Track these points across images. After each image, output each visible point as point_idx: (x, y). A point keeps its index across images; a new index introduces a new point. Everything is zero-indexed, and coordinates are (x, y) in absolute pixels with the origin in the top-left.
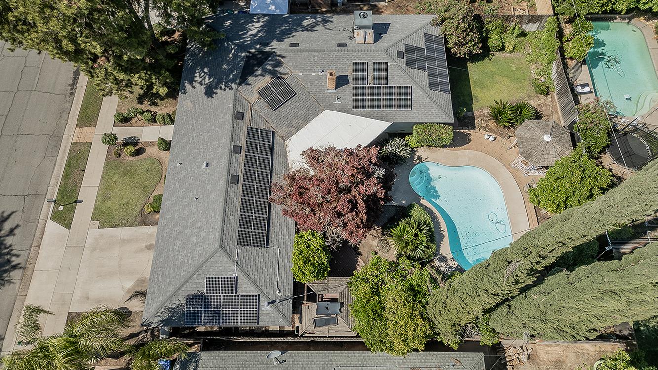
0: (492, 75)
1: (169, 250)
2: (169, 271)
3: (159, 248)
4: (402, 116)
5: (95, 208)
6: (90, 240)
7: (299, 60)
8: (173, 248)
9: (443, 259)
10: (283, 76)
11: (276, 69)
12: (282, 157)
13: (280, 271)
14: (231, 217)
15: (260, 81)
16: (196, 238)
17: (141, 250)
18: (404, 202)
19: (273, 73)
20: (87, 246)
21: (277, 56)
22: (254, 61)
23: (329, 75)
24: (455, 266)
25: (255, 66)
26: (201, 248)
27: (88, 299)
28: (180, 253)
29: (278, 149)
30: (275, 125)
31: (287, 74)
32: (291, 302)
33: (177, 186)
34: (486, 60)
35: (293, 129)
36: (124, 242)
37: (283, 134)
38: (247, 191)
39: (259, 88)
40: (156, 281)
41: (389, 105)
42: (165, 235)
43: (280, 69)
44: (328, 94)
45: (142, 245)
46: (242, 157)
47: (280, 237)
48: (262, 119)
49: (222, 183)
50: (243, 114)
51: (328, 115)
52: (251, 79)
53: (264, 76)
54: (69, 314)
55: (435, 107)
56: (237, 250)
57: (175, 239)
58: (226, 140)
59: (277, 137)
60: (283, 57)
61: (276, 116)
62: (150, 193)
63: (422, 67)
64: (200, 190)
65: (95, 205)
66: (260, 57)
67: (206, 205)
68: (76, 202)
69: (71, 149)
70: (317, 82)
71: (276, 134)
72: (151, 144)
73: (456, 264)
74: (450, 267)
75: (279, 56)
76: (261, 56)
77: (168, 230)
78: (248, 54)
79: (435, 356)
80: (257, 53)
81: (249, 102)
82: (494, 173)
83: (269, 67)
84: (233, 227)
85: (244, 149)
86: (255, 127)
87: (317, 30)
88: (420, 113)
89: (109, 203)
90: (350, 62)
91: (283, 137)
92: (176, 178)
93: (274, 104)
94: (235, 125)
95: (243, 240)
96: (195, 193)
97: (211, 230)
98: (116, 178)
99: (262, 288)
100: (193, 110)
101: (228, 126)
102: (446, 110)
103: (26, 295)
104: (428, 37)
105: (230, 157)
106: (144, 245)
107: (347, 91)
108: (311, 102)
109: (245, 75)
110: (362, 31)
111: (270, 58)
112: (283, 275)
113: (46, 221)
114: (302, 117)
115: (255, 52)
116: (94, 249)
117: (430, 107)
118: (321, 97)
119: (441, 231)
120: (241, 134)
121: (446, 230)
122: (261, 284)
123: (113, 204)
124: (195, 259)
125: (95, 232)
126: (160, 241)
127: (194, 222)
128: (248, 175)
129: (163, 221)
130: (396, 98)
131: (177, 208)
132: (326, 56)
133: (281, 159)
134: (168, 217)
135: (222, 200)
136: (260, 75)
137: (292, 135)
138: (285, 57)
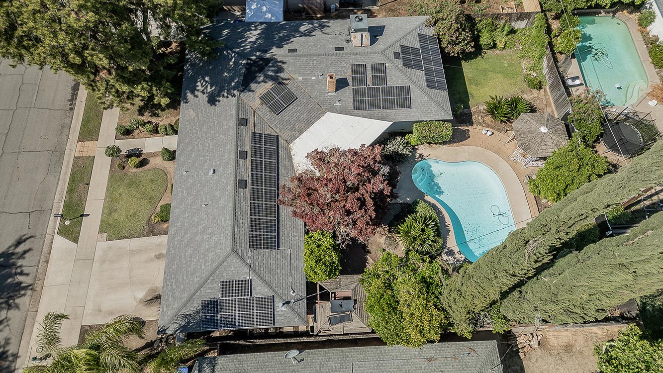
0: (485, 72)
1: (181, 257)
2: (183, 278)
3: (170, 256)
4: (402, 115)
5: (102, 221)
6: (98, 254)
7: (298, 65)
8: (185, 255)
9: (451, 253)
10: (284, 81)
11: (277, 74)
12: (287, 160)
13: (293, 272)
14: (241, 221)
15: (262, 88)
16: (207, 243)
17: (151, 260)
18: (408, 199)
19: (275, 79)
20: (96, 258)
21: (278, 62)
22: (255, 68)
23: (329, 78)
24: (463, 259)
25: (256, 73)
26: (213, 253)
27: (100, 311)
28: (193, 260)
29: (283, 153)
30: (278, 129)
31: (289, 79)
32: (305, 301)
33: (185, 194)
34: (479, 58)
35: (297, 132)
36: (133, 253)
37: (287, 138)
38: (255, 195)
39: (261, 94)
40: (169, 289)
41: (389, 105)
42: (176, 243)
43: (282, 75)
44: (329, 97)
45: (151, 255)
46: (248, 162)
47: (290, 238)
48: (266, 124)
49: (230, 188)
50: (247, 120)
51: (330, 118)
52: (253, 86)
53: (266, 82)
54: (82, 327)
55: (433, 105)
56: (249, 253)
57: (186, 246)
58: (231, 147)
59: (281, 141)
60: (283, 63)
61: (279, 120)
62: (157, 203)
63: (418, 67)
64: (208, 197)
65: (102, 217)
66: (261, 64)
67: (216, 210)
68: (82, 215)
69: (74, 164)
70: (317, 86)
71: (280, 138)
72: (154, 155)
73: (464, 257)
74: (458, 260)
75: (280, 62)
76: (261, 62)
77: (179, 238)
78: (249, 61)
79: (450, 346)
80: (257, 60)
81: (252, 108)
82: (494, 167)
83: (270, 73)
84: (244, 231)
85: (249, 154)
86: (259, 132)
87: (315, 35)
88: (419, 111)
89: (116, 216)
90: (348, 65)
91: (286, 141)
92: (183, 186)
93: (277, 109)
94: (239, 131)
95: (255, 243)
96: (204, 200)
97: (222, 235)
98: (121, 190)
99: (276, 289)
100: (196, 118)
101: (233, 133)
102: (445, 107)
103: (37, 311)
104: (422, 37)
105: (237, 162)
106: (153, 254)
107: (347, 93)
108: (312, 106)
109: (246, 82)
110: (358, 34)
111: (270, 65)
112: (296, 276)
113: (53, 236)
114: (304, 120)
115: (257, 59)
116: (104, 262)
117: (429, 105)
118: (322, 100)
119: (446, 226)
120: (246, 140)
121: (451, 225)
122: (274, 285)
123: (120, 216)
124: (208, 264)
125: (103, 245)
126: (171, 249)
127: (204, 228)
128: (255, 179)
129: (173, 229)
130: (396, 97)
131: (187, 215)
132: (325, 60)
133: (287, 163)
134: (178, 224)
135: (231, 205)
136: (262, 82)
137: (295, 138)
138: (285, 63)
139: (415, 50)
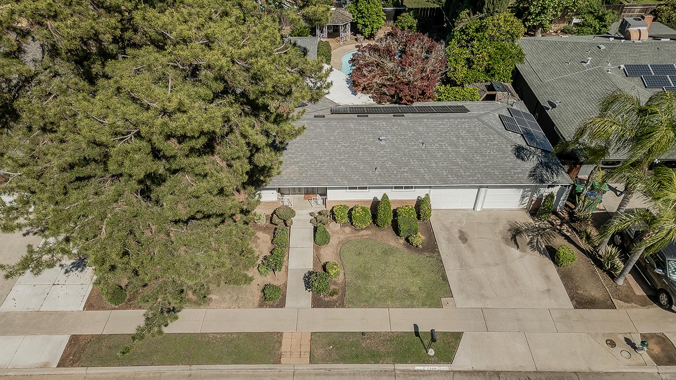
1: (485, 166)
2: (507, 162)
3: (484, 178)
5: (424, 305)
6: (472, 304)
8: (483, 162)
16: (469, 141)
17: (470, 246)
20: (480, 305)
26: (480, 134)
27: (549, 290)
28: (487, 153)
33: (406, 169)
36: (464, 265)
40: (522, 175)
42: (468, 174)
45: (463, 247)
49: (404, 121)
54: (576, 307)
57: (472, 162)
64: (413, 143)
65: (418, 306)
67: (430, 135)
68: (417, 334)
69: (324, 361)
72: (317, 258)
77: (462, 171)
89: (414, 289)
92: (395, 172)
96: (416, 147)
97: (460, 126)
98: (374, 287)
103: (575, 373)
106: (463, 245)
113: (454, 372)
116: (482, 296)
123: (414, 284)
124: (492, 138)
126: (475, 178)
127: (450, 145)
129: (451, 179)
131: (434, 165)
134: (445, 174)
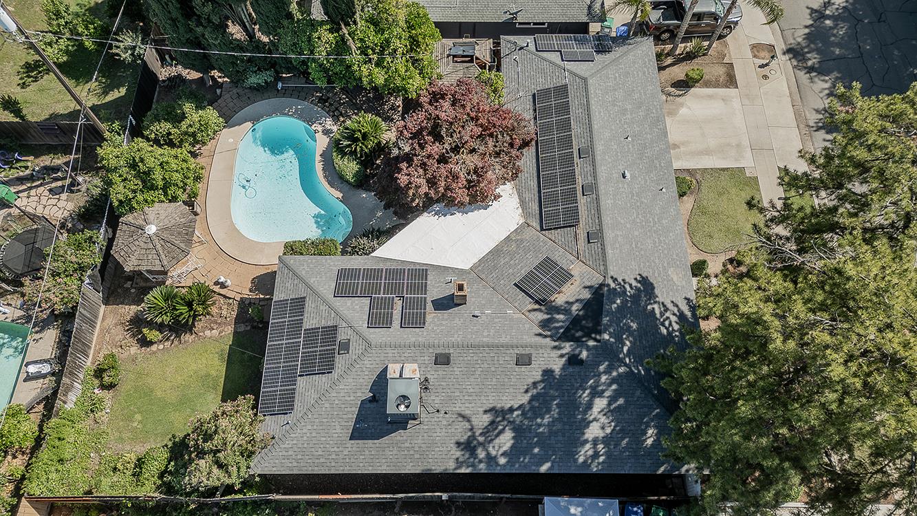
6: (748, 155)
7: (514, 331)
8: (641, 94)
9: (327, 131)
10: (537, 306)
11: (549, 316)
12: (527, 199)
13: (516, 76)
14: (580, 110)
15: (571, 294)
16: (617, 97)
18: (364, 195)
19: (553, 309)
21: (551, 336)
22: (587, 325)
24: (315, 125)
25: (583, 316)
28: (631, 87)
29: (534, 208)
30: (542, 239)
31: (529, 311)
35: (514, 238)
36: (707, 152)
37: (528, 230)
38: (567, 142)
39: (572, 283)
41: (373, 274)
43: (542, 316)
46: (580, 181)
48: (560, 243)
49: (599, 148)
50: (589, 242)
51: (464, 261)
52: (587, 295)
53: (567, 302)
56: (567, 81)
58: (606, 202)
59: (536, 224)
63: (312, 332)
64: (626, 147)
66: (577, 331)
67: (613, 128)
70: (483, 302)
71: (538, 228)
74: (320, 124)
75: (546, 336)
76: (577, 334)
78: (598, 337)
80: (584, 339)
81: (583, 262)
82: (233, 229)
83: (561, 317)
84: (576, 101)
85: (579, 192)
86: (569, 229)
88: (327, 266)
90: (430, 328)
91: (529, 225)
93: (548, 264)
94: (597, 221)
95: (562, 90)
97: (600, 98)
101: (607, 220)
103: (793, 106)
104: (286, 405)
105: (595, 177)
107: (436, 290)
108: (491, 276)
109: (598, 299)
110: (407, 377)
111: (562, 331)
112: (513, 73)
114: (502, 255)
115: (586, 341)
116: (738, 146)
117: (311, 272)
118: (476, 286)
119: (323, 161)
120: (586, 212)
122: (536, 59)
128: (568, 161)
130: (361, 281)
132: (469, 337)
133: (527, 196)
135: (595, 127)
136: (572, 303)
137: (516, 230)
138: (536, 335)
139: (308, 372)
